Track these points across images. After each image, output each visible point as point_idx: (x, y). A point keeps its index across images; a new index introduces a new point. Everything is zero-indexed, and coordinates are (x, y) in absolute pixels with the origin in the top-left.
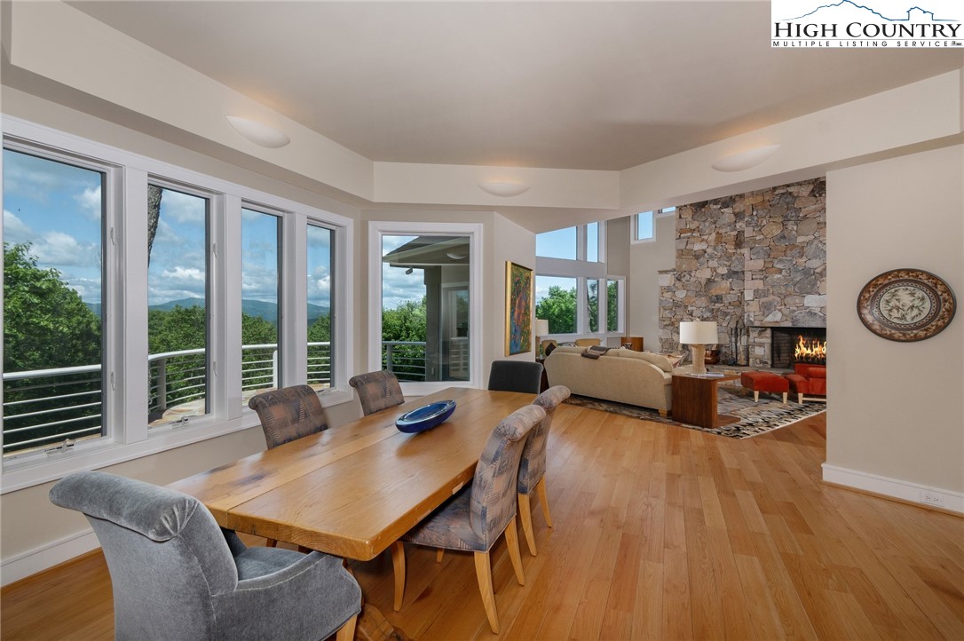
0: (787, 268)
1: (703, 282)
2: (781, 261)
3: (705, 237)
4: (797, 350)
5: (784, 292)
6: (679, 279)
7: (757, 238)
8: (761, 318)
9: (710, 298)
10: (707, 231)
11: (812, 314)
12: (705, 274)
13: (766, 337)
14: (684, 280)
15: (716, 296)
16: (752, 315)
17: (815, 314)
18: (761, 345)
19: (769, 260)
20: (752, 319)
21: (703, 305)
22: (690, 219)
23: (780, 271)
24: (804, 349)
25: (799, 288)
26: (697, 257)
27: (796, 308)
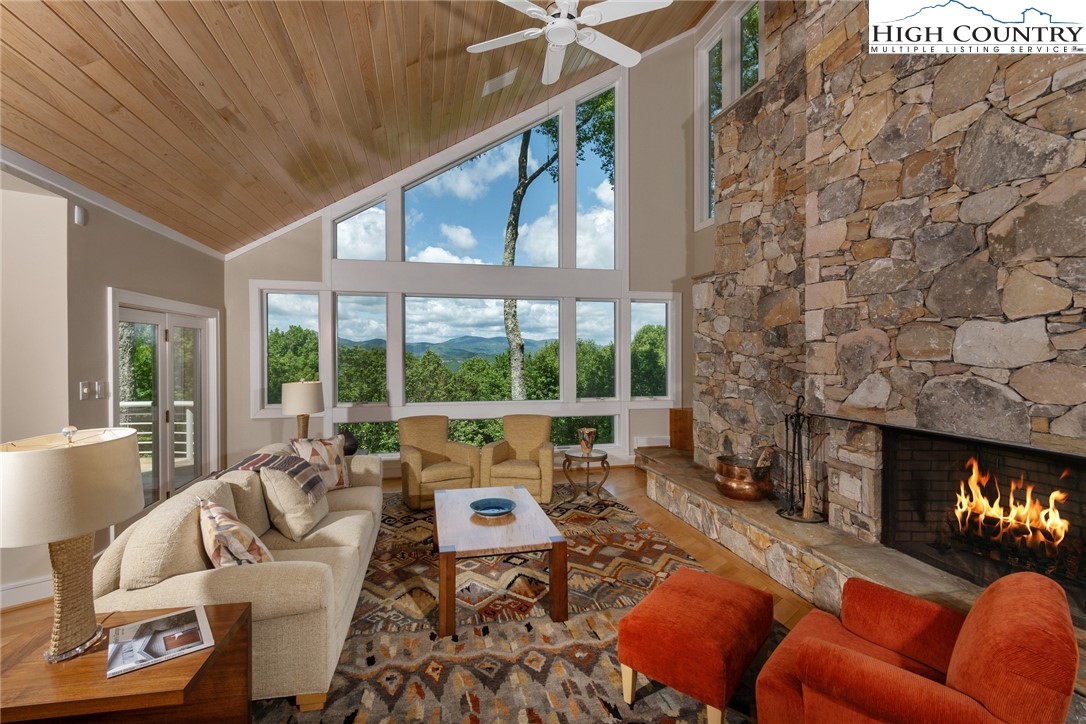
0: (903, 233)
1: (756, 294)
2: (889, 215)
3: (757, 187)
4: (962, 499)
5: (895, 314)
6: (719, 294)
7: (832, 158)
8: (839, 393)
9: (766, 334)
10: (761, 173)
11: (976, 391)
12: (758, 276)
13: (866, 451)
14: (725, 293)
15: (777, 329)
16: (819, 381)
17: (990, 393)
18: (854, 470)
19: (859, 216)
20: (819, 395)
21: (755, 353)
22: (735, 151)
23: (885, 248)
24: (982, 502)
25: (939, 300)
26: (747, 238)
27: (926, 368)
